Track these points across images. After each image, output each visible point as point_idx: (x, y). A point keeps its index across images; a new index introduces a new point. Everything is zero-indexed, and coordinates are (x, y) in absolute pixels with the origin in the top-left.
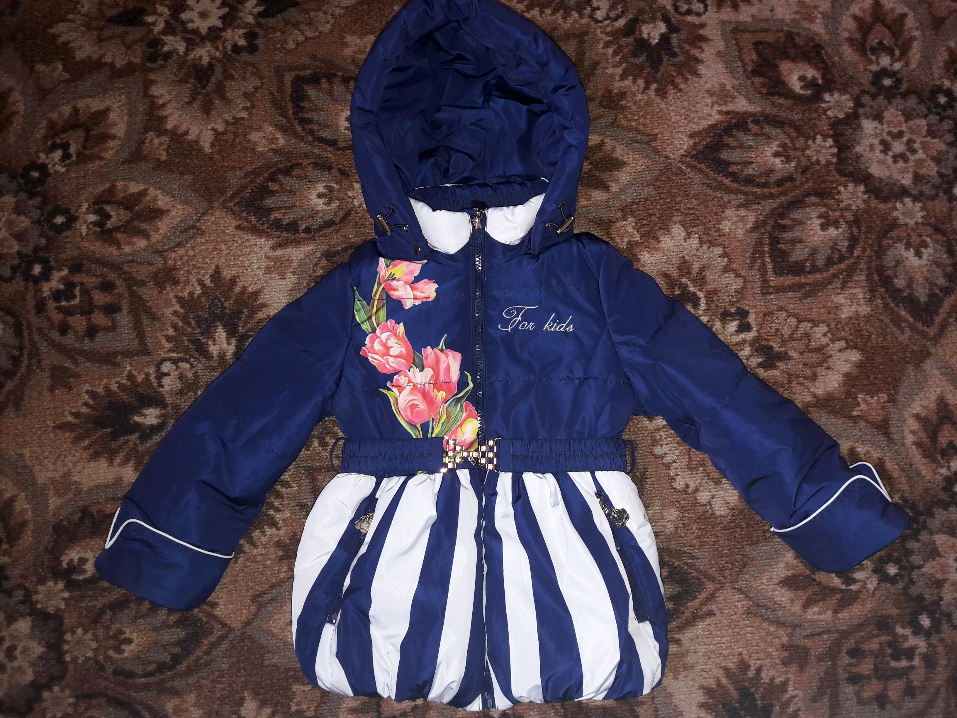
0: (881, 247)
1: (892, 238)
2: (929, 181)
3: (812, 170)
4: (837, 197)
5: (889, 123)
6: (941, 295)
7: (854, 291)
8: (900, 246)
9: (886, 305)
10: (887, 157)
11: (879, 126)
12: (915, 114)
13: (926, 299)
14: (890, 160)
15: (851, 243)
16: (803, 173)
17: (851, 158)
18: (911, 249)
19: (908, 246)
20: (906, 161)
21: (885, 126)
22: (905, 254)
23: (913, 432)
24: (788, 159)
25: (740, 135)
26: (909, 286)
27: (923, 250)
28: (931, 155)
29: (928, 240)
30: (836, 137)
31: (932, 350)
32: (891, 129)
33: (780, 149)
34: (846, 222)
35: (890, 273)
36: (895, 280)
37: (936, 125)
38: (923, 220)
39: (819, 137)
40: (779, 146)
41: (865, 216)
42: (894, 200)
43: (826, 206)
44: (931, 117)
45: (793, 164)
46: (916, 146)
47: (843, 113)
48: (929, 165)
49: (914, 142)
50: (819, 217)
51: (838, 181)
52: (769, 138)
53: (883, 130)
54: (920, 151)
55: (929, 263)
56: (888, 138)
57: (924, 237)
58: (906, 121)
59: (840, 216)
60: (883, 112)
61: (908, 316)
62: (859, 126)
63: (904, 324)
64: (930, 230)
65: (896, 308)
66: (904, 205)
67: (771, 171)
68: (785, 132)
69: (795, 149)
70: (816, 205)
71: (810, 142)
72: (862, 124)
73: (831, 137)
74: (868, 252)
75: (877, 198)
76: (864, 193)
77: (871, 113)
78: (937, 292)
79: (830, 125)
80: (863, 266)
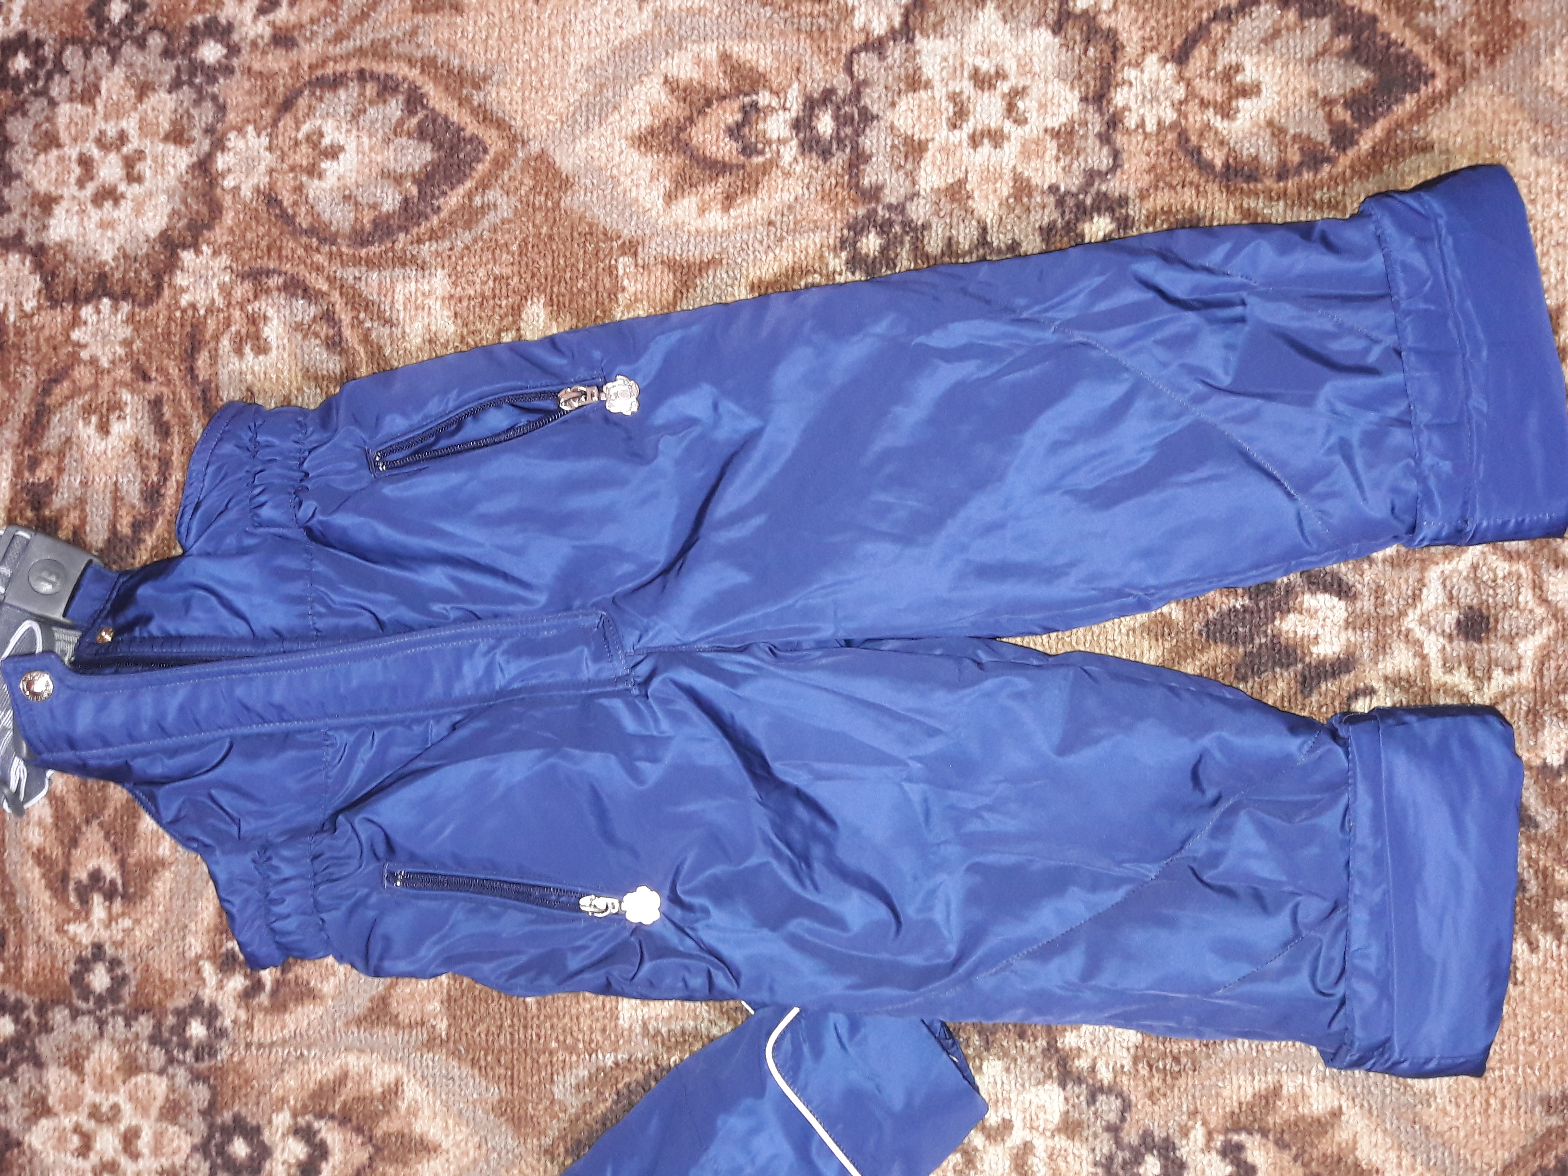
0: (312, 231)
1: (295, 204)
2: (187, 111)
3: (142, 358)
4: (202, 312)
5: (59, 182)
6: (421, 115)
7: (400, 298)
8: (314, 188)
9: (433, 236)
10: (129, 195)
11: (64, 204)
12: (45, 126)
13: (429, 145)
14: (136, 188)
15: (300, 292)
16: (146, 378)
17: (125, 271)
18: (323, 165)
19: (313, 171)
20: (140, 154)
21: (66, 192)
22: (330, 181)
23: (702, 211)
24: (116, 406)
25: (58, 501)
26: (398, 180)
27: (326, 141)
28: (133, 100)
29: (306, 128)
30: (77, 298)
31: (535, 148)
32: (73, 180)
33: (94, 419)
34: (256, 297)
35: (367, 218)
36: (385, 208)
37: (73, 82)
38: (264, 133)
39: (76, 335)
40: (87, 422)
41: (245, 255)
42: (219, 191)
43: (217, 338)
44: (54, 92)
45: (126, 396)
46: (111, 131)
47: (32, 277)
48: (153, 109)
49: (102, 133)
50: (239, 352)
51: (169, 306)
52: (68, 440)
53: (74, 197)
54: (124, 124)
55: (354, 132)
56: (91, 188)
57: (300, 136)
58: (59, 146)
59: (242, 309)
60: (35, 195)
61: (461, 190)
62: (62, 247)
63: (478, 201)
64: (287, 120)
65: (442, 215)
66: (229, 170)
67: (136, 444)
68: (61, 405)
69: (95, 387)
70: (214, 357)
71: (85, 355)
72: (58, 239)
73: (76, 308)
74: (319, 258)
75: (210, 227)
76: (198, 252)
77: (36, 219)
78: (414, 121)
79: (53, 307)
80: (349, 274)
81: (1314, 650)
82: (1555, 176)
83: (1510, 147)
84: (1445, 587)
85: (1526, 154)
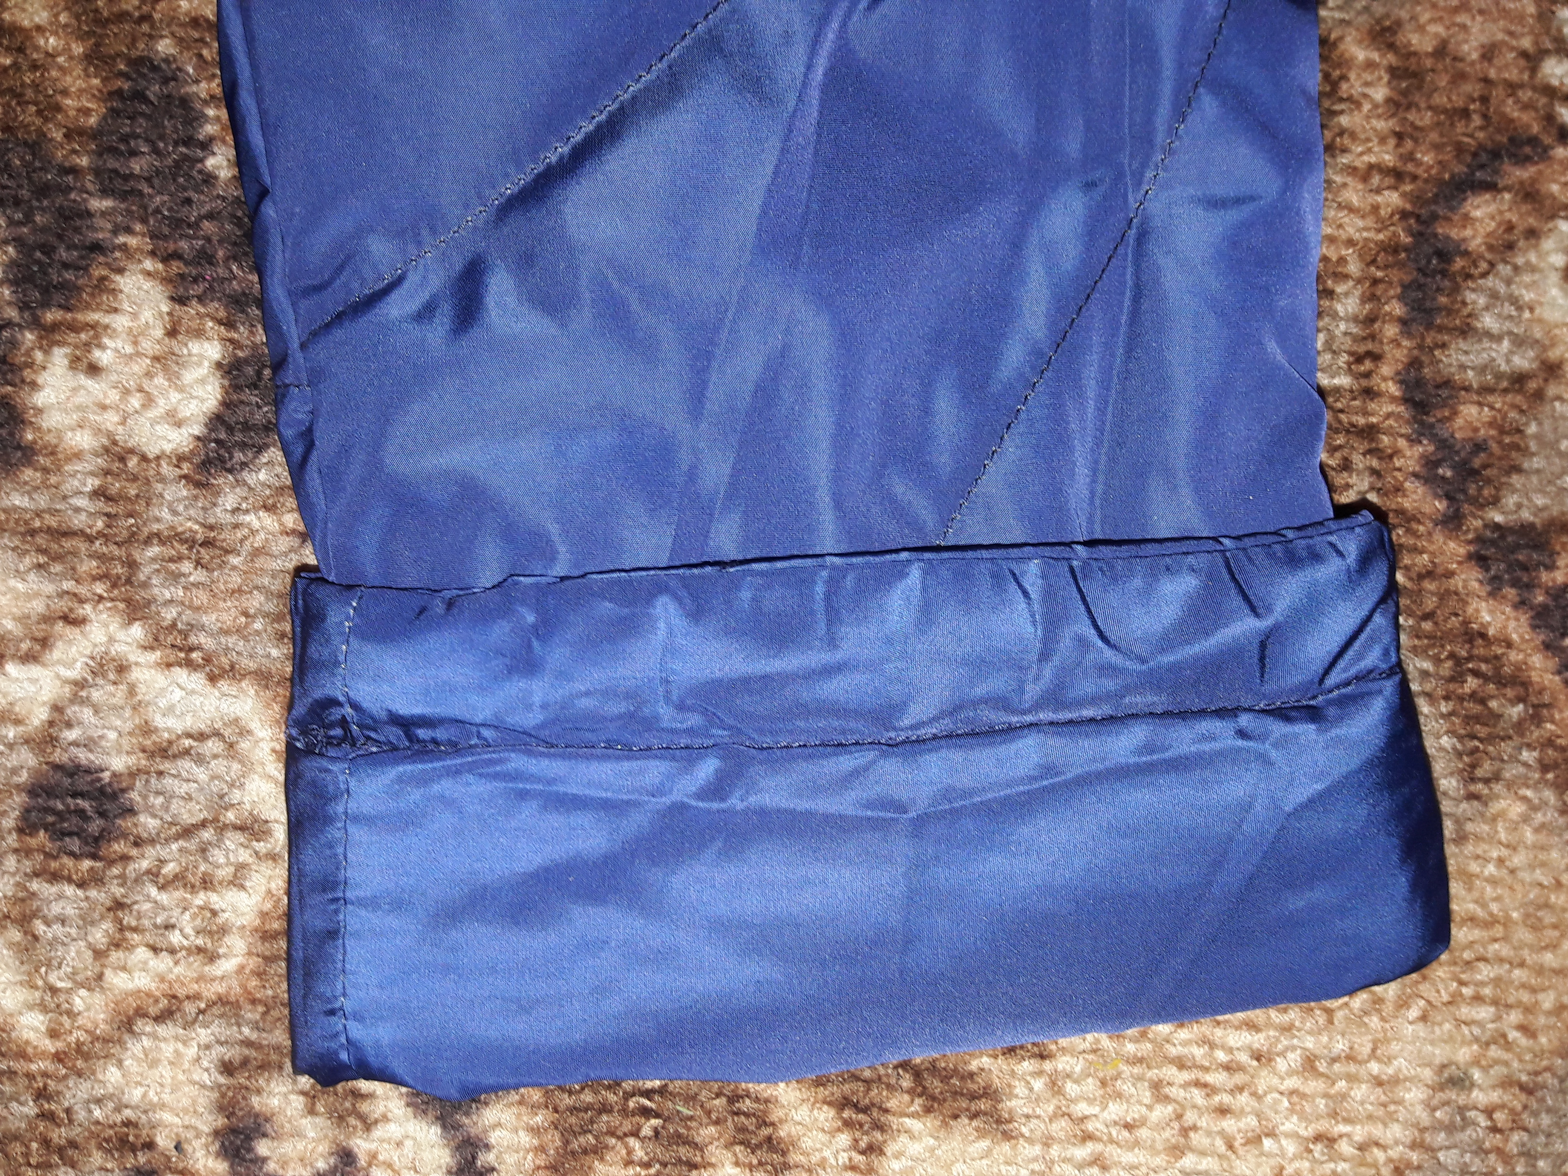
81: (60, 357)
82: (1377, 1131)
83: (1465, 1011)
84: (201, 737)
85: (1440, 1054)
